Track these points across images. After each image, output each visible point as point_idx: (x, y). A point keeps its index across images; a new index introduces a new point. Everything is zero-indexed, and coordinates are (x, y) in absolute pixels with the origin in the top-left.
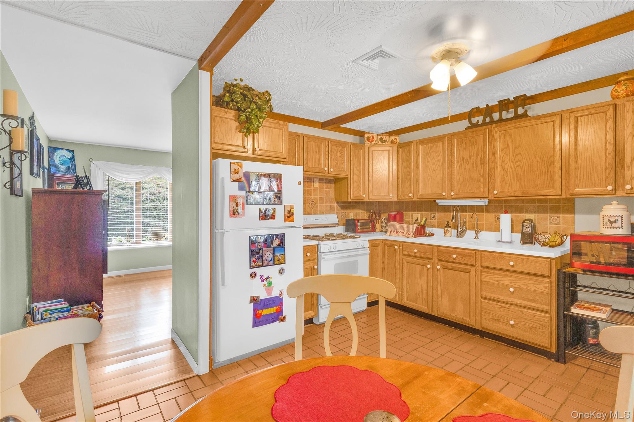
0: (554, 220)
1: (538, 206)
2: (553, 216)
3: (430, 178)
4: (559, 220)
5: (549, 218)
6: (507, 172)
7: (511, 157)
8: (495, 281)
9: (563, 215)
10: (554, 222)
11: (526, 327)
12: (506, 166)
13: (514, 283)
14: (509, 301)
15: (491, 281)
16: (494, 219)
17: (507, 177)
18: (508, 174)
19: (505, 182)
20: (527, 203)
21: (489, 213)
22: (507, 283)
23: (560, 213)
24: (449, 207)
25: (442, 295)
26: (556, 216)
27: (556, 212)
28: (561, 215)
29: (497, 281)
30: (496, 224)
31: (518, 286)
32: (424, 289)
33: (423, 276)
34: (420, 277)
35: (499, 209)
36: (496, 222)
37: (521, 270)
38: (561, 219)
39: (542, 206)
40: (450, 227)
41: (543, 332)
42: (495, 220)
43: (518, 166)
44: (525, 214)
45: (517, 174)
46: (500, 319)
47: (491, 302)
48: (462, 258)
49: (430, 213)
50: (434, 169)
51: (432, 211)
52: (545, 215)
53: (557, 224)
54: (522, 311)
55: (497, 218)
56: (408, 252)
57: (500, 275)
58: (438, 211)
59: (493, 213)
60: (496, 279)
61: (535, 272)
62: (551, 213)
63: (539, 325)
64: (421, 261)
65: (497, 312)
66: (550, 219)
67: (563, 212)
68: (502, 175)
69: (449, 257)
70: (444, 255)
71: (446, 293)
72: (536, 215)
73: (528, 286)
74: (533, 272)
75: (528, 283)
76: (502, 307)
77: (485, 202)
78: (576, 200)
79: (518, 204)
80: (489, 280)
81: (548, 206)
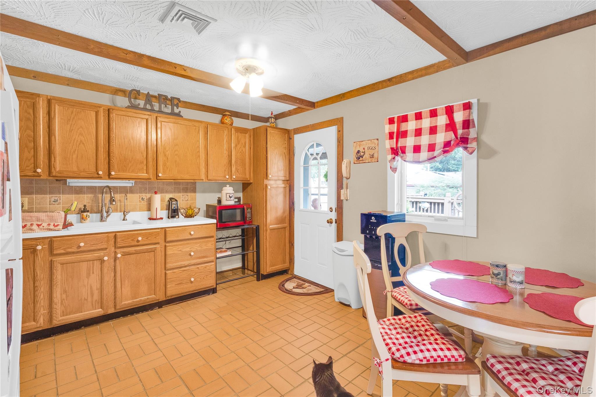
0: (185, 198)
1: (175, 188)
2: (184, 195)
3: (74, 152)
4: (188, 198)
5: (181, 196)
6: (167, 158)
7: (171, 146)
8: (178, 251)
9: (190, 194)
10: (185, 199)
11: (200, 279)
12: (167, 153)
13: (193, 248)
14: (190, 264)
15: (175, 252)
16: (139, 199)
17: (168, 162)
18: (169, 160)
19: (167, 167)
20: (167, 185)
21: (133, 194)
22: (188, 249)
23: (188, 193)
24: (82, 188)
25: (121, 286)
26: (186, 195)
27: (186, 192)
28: (189, 194)
29: (180, 251)
30: (140, 204)
31: (195, 250)
32: (94, 288)
33: (93, 273)
34: (88, 275)
35: (143, 190)
36: (141, 202)
37: (197, 236)
38: (189, 197)
39: (177, 187)
40: (88, 211)
41: (210, 277)
42: (140, 201)
43: (176, 155)
44: (165, 194)
45: (176, 161)
46: (182, 281)
47: (174, 271)
48: (147, 238)
49: (48, 196)
50: (81, 141)
51: (51, 193)
52: (179, 194)
53: (186, 201)
54: (198, 268)
55: (141, 198)
56: (64, 249)
57: (182, 245)
58: (63, 193)
59: (137, 193)
60: (179, 249)
61: (207, 235)
62: (183, 192)
63: (209, 273)
64: (91, 255)
65: (180, 277)
66: (182, 198)
67: (190, 192)
68: (164, 160)
69: (131, 242)
70: (125, 240)
71: (127, 281)
72: (173, 194)
73: (202, 247)
74: (205, 236)
75: (202, 245)
76: (184, 270)
77: (132, 183)
78: (197, 183)
79: (160, 186)
80: (173, 252)
81: (181, 187)
